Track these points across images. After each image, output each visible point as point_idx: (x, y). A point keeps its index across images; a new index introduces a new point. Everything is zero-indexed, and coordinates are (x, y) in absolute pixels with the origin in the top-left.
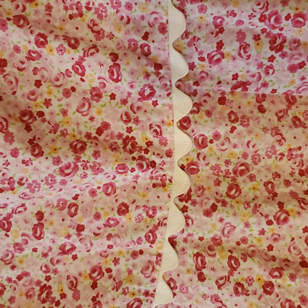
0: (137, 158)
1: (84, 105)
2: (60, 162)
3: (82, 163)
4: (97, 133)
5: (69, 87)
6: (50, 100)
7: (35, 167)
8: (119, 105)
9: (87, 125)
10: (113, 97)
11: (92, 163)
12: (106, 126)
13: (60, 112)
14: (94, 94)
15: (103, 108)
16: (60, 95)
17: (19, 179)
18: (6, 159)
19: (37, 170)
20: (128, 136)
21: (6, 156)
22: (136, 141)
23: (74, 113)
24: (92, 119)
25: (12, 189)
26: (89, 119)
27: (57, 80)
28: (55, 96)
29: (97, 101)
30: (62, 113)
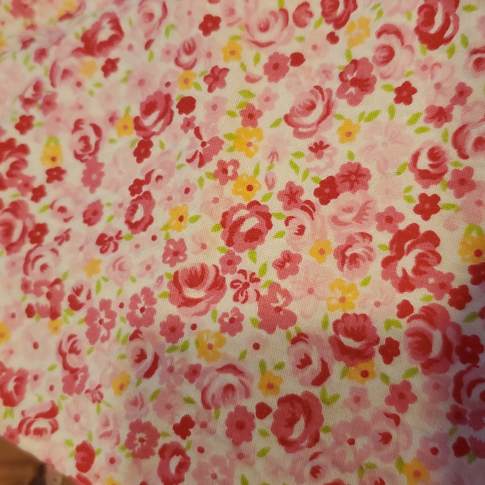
0: (416, 311)
1: (312, 107)
2: (181, 258)
3: (236, 276)
4: (317, 193)
5: (287, 50)
6: (225, 70)
7: (119, 259)
8: (421, 123)
9: (300, 162)
10: (405, 94)
11: (264, 286)
12: (353, 178)
13: (237, 111)
14: (349, 77)
15: (364, 125)
16: (258, 70)
17: (74, 290)
18: (67, 226)
19: (121, 268)
20: (414, 228)
21: (71, 218)
22: (438, 250)
23: (276, 124)
24: (318, 148)
25: (54, 314)
26: (311, 149)
27: (264, 28)
28: (243, 67)
29: (354, 101)
30: (242, 113)
